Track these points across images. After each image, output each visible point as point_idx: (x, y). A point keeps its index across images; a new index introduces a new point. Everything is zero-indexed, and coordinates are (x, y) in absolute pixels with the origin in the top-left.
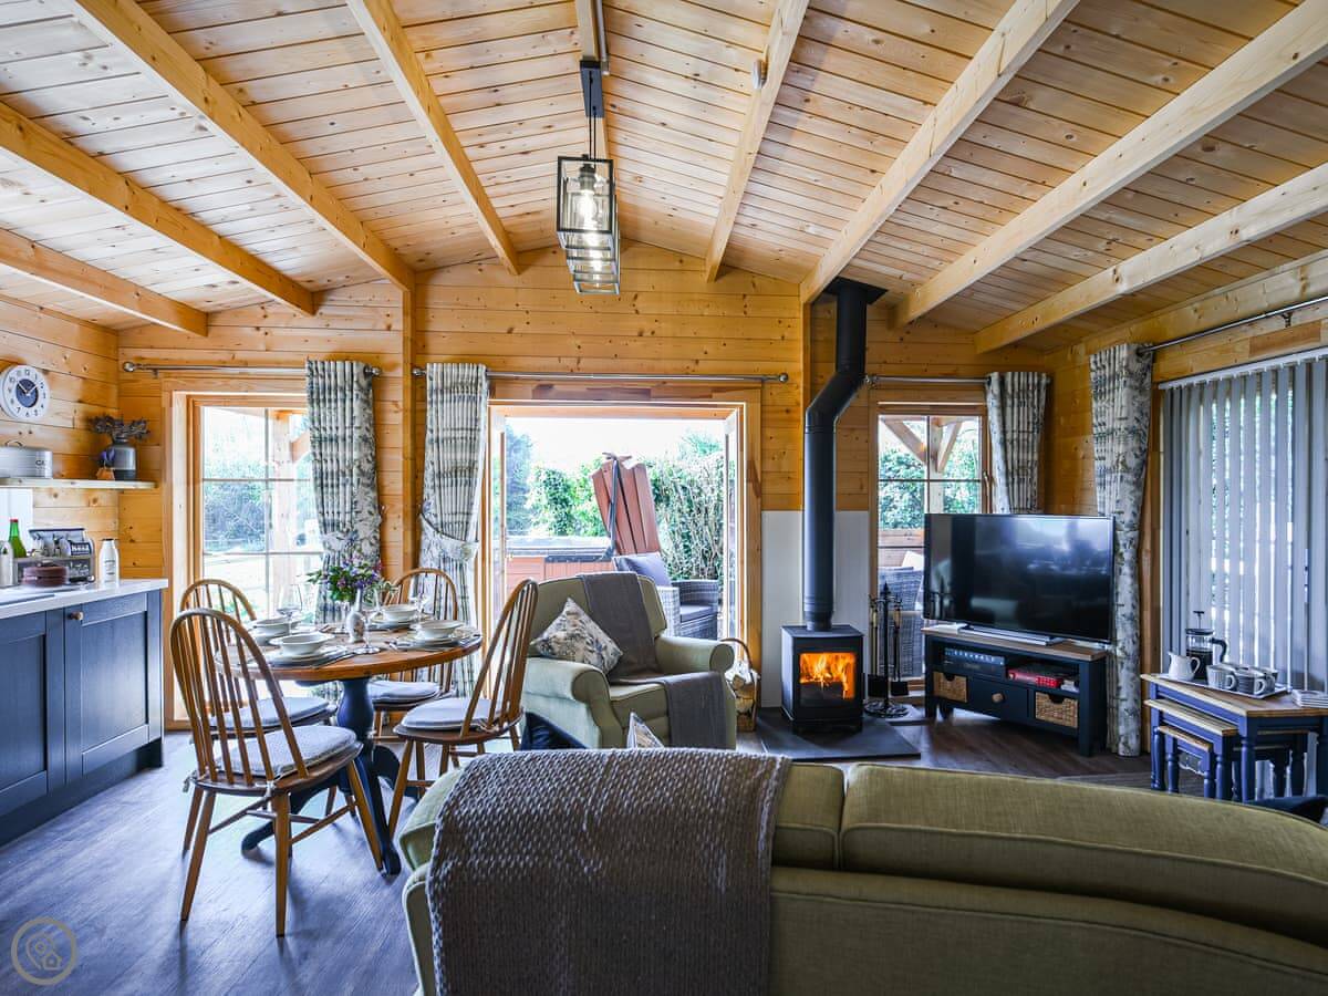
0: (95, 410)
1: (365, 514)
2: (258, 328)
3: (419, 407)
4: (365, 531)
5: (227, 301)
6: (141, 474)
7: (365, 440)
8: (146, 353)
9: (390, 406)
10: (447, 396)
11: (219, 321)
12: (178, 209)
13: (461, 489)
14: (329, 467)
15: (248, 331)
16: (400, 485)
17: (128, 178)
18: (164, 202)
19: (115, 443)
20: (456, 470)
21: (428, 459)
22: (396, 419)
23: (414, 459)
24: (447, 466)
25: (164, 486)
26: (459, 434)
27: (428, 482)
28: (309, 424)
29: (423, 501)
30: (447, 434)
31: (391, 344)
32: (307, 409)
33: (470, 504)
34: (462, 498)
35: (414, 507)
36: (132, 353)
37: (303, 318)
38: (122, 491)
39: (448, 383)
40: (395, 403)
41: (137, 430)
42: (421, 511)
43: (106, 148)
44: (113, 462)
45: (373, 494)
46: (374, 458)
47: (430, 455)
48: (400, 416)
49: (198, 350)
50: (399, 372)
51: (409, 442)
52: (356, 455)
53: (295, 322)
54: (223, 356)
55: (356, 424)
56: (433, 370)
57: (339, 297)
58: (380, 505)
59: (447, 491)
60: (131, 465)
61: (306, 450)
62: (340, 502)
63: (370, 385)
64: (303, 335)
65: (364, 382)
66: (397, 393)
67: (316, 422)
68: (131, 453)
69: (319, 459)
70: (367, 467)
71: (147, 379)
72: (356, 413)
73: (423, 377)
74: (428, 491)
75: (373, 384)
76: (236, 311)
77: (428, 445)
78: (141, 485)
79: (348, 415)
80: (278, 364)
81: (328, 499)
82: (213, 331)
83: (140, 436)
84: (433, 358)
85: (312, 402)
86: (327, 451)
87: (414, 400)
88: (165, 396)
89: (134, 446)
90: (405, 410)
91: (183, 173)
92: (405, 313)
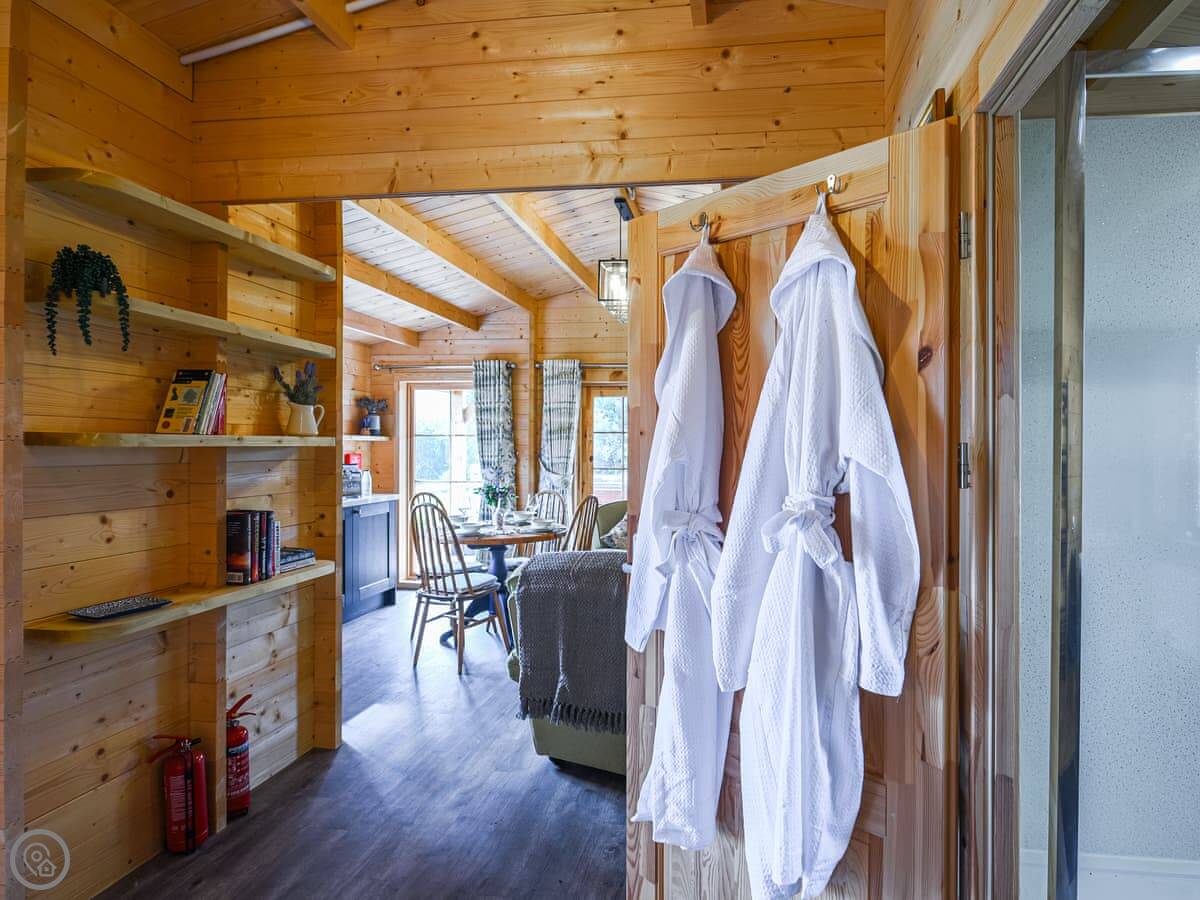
0: (359, 394)
1: (507, 458)
2: (446, 341)
3: (539, 387)
4: (507, 468)
5: (429, 325)
6: (384, 432)
7: (507, 409)
8: (385, 358)
9: (522, 388)
10: (555, 381)
11: (425, 337)
12: (409, 284)
13: (564, 441)
14: (486, 427)
15: (440, 343)
16: (527, 439)
17: (387, 274)
18: (402, 281)
19: (370, 414)
20: (561, 430)
21: (544, 422)
22: (525, 395)
23: (535, 422)
24: (555, 427)
25: (395, 439)
26: (563, 405)
27: (544, 437)
28: (474, 399)
29: (541, 449)
30: (555, 406)
31: (522, 347)
32: (473, 391)
33: (569, 451)
34: (564, 447)
35: (536, 452)
36: (377, 358)
37: (472, 333)
38: (372, 442)
39: (556, 372)
40: (525, 385)
41: (381, 405)
42: (540, 456)
43: (379, 262)
44: (369, 425)
45: (512, 445)
46: (513, 421)
47: (546, 419)
48: (527, 394)
49: (414, 356)
50: (527, 366)
51: (532, 411)
52: (501, 420)
53: (467, 336)
54: (428, 358)
55: (502, 400)
56: (547, 364)
57: (492, 319)
58: (516, 453)
59: (554, 443)
60: (377, 427)
61: (472, 416)
62: (492, 449)
63: (509, 375)
64: (471, 344)
65: (506, 373)
66: (526, 380)
67: (478, 398)
68: (378, 419)
69: (480, 422)
70: (508, 427)
71: (386, 374)
72: (501, 393)
73: (541, 368)
74: (544, 442)
75: (512, 373)
76: (434, 330)
77: (544, 414)
78: (383, 439)
79: (496, 396)
80: (458, 363)
81: (485, 447)
82: (421, 343)
83: (382, 410)
84: (547, 356)
85: (476, 386)
86: (485, 417)
87: (536, 384)
88: (396, 385)
89: (379, 414)
90: (531, 390)
91: (412, 268)
92: (531, 328)
